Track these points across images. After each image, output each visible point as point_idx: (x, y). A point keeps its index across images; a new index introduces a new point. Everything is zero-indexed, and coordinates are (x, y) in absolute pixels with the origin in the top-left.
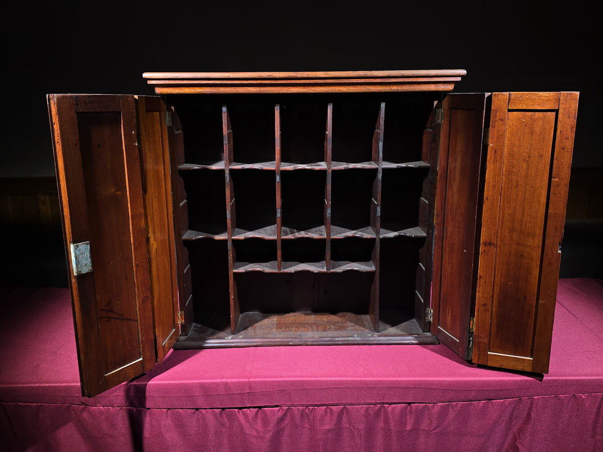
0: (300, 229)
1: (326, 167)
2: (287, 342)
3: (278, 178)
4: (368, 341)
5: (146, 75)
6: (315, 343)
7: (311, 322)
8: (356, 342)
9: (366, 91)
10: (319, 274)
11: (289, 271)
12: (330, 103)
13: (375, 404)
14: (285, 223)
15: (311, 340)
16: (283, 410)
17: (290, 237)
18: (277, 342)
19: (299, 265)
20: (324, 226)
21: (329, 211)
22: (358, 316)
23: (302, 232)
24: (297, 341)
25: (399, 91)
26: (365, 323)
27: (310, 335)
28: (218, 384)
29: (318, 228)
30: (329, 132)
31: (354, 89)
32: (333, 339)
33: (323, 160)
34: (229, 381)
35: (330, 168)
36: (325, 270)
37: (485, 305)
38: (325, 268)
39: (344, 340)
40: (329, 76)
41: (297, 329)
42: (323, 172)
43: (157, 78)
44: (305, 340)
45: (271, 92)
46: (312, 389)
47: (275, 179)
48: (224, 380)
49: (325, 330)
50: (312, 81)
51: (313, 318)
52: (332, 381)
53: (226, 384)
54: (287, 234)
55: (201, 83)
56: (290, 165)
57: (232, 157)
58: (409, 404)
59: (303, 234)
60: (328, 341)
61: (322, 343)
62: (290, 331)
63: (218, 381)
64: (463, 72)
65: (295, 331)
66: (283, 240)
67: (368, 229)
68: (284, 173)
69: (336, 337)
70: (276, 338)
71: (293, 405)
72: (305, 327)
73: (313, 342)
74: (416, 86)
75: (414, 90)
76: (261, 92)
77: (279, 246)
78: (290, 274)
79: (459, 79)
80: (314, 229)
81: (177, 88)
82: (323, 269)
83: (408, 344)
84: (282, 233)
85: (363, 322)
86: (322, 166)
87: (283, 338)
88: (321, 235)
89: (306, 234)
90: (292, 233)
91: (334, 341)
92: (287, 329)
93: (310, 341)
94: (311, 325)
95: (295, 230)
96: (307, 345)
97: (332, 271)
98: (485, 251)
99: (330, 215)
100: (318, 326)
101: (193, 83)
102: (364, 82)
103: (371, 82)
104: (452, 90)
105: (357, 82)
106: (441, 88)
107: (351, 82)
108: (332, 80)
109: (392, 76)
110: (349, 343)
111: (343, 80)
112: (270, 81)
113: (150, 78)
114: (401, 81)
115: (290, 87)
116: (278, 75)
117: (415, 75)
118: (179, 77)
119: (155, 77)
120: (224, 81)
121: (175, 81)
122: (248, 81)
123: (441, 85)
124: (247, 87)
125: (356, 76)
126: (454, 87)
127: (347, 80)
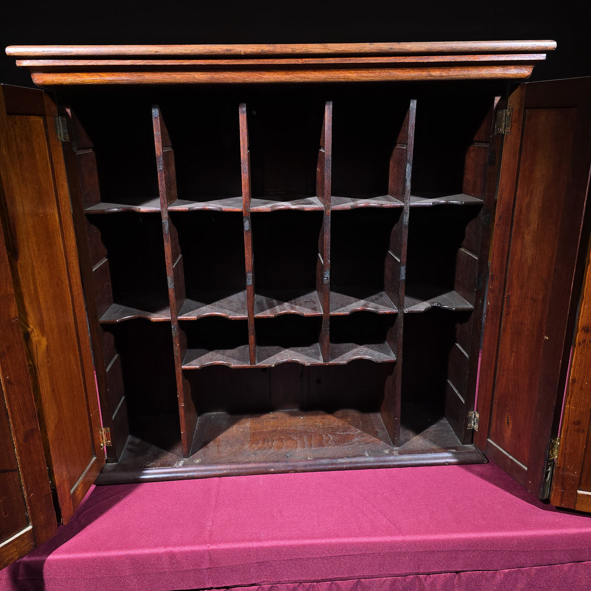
0: (282, 299)
1: (322, 206)
2: (266, 468)
3: (247, 225)
4: (385, 461)
5: (11, 50)
6: (308, 468)
7: (300, 428)
8: (368, 464)
9: (389, 79)
10: (314, 368)
11: (268, 365)
12: (329, 100)
13: (406, 575)
14: (259, 288)
15: (302, 463)
16: (263, 589)
17: (268, 314)
18: (251, 468)
19: (282, 352)
20: (316, 292)
21: (327, 275)
22: (366, 415)
23: (286, 304)
24: (281, 466)
25: (444, 78)
26: (378, 430)
27: (301, 454)
28: (159, 557)
29: (309, 295)
30: (327, 150)
31: (370, 75)
32: (335, 461)
33: (313, 194)
34: (176, 549)
35: (329, 207)
36: (321, 361)
37: (578, 423)
38: (321, 357)
39: (351, 463)
40: (329, 51)
41: (280, 444)
42: (317, 215)
43: (31, 54)
44: (293, 464)
45: (231, 81)
46: (308, 559)
47: (243, 227)
48: (169, 549)
49: (321, 444)
50: (300, 61)
51: (301, 422)
53: (172, 556)
54: (262, 310)
55: (110, 64)
56: (265, 204)
57: (174, 191)
58: (457, 572)
59: (286, 308)
60: (327, 464)
61: (318, 467)
62: (271, 448)
63: (161, 550)
64: (552, 44)
65: (279, 447)
66: (258, 321)
67: (381, 296)
68: (257, 217)
69: (339, 458)
70: (250, 462)
71: (279, 582)
72: (291, 439)
73: (305, 466)
74: (470, 69)
75: (467, 77)
76: (214, 81)
77: (251, 328)
78: (270, 368)
79: (543, 57)
80: (302, 299)
81: (71, 75)
82: (319, 359)
83: (444, 464)
84: (256, 308)
85: (374, 428)
86: (315, 204)
87: (260, 462)
88: (315, 309)
89: (292, 309)
90: (271, 306)
91: (336, 464)
92: (266, 445)
93: (300, 465)
94: (301, 434)
95: (275, 301)
96: (296, 471)
97: (331, 362)
98: (584, 341)
99: (329, 280)
100: (310, 438)
101: (95, 64)
102: (387, 62)
103: (399, 61)
104: (528, 76)
105: (376, 62)
106: (512, 72)
107: (366, 62)
108: (334, 59)
109: (435, 50)
110: (357, 467)
111: (352, 58)
112: (229, 61)
113: (19, 54)
114: (448, 61)
115: (263, 73)
116: (243, 50)
117: (473, 50)
118: (70, 52)
119: (28, 54)
120: (151, 61)
121: (64, 61)
122: (192, 61)
123: (512, 67)
124: (190, 72)
125: (375, 51)
126: (533, 71)
127: (359, 59)
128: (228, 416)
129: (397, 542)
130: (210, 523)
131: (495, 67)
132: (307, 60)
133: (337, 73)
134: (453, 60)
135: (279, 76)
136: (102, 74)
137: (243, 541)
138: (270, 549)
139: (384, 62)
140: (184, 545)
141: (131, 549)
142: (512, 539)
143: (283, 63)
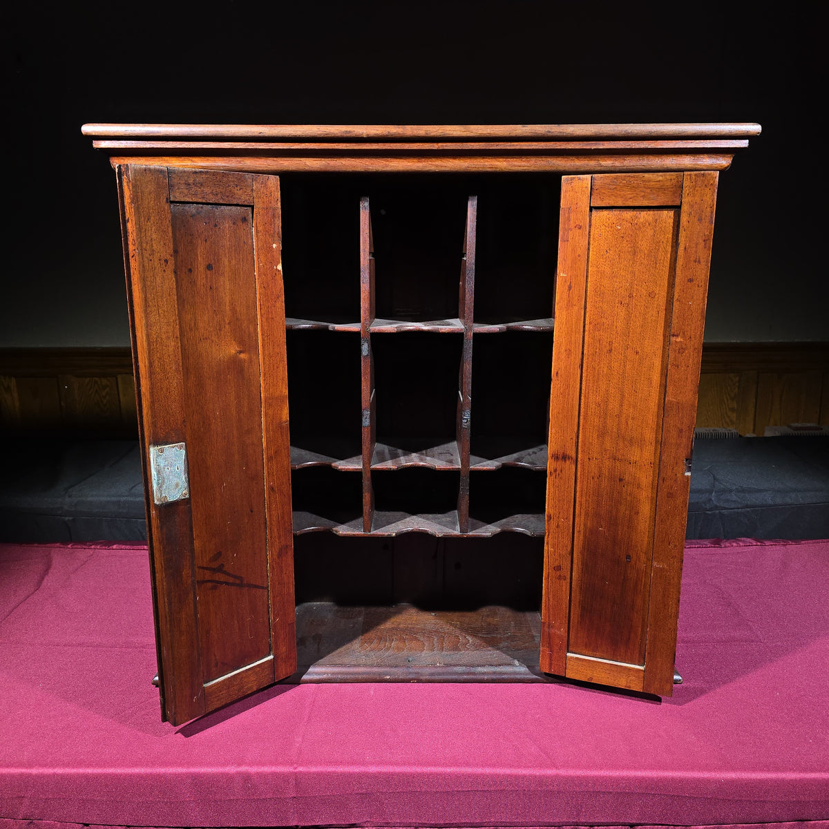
0: (409, 449)
1: (463, 327)
2: (380, 674)
3: (365, 349)
5: (88, 129)
6: (437, 677)
7: (429, 627)
8: (518, 677)
9: (548, 169)
10: (447, 539)
11: (386, 534)
12: (473, 195)
14: (380, 434)
15: (428, 671)
17: (389, 465)
18: (359, 674)
19: (408, 519)
20: (456, 442)
21: (467, 416)
22: (521, 615)
23: (414, 455)
24: (399, 672)
25: (617, 169)
26: (534, 634)
27: (428, 658)
28: (229, 778)
29: (446, 445)
30: (470, 257)
31: (523, 164)
32: (473, 670)
33: (456, 316)
34: (253, 770)
35: (471, 328)
36: (457, 532)
38: (458, 527)
39: (494, 673)
40: (472, 135)
41: (401, 645)
42: (457, 337)
43: (112, 134)
44: (417, 670)
45: (350, 169)
46: (427, 793)
47: (360, 351)
48: (243, 769)
49: (456, 648)
50: (435, 146)
51: (432, 619)
52: (469, 776)
53: (247, 777)
54: (382, 460)
55: (205, 146)
56: (391, 324)
59: (414, 460)
60: (464, 673)
61: (450, 677)
62: (388, 649)
63: (231, 769)
64: (755, 128)
65: (398, 649)
66: (375, 473)
67: (541, 450)
68: (377, 338)
69: (478, 666)
70: (359, 666)
72: (416, 639)
73: (432, 674)
74: (651, 158)
75: (647, 168)
76: (329, 169)
77: (366, 483)
78: (389, 538)
79: (744, 144)
80: (436, 450)
81: (157, 159)
82: (454, 529)
84: (374, 458)
85: (530, 631)
86: (456, 325)
87: (372, 666)
88: (451, 462)
89: (422, 460)
90: (394, 456)
91: (474, 674)
92: (382, 646)
93: (426, 672)
94: (429, 634)
95: (400, 451)
96: (419, 681)
97: (470, 534)
99: (469, 423)
100: (441, 639)
101: (186, 147)
102: (545, 148)
103: (559, 147)
104: (726, 168)
105: (530, 148)
106: (705, 163)
107: (518, 147)
108: (477, 144)
109: (605, 134)
110: (503, 679)
111: (500, 143)
112: (348, 145)
113: (97, 134)
114: (623, 147)
115: (389, 159)
116: (365, 132)
117: (653, 134)
118: (158, 132)
119: (107, 134)
120: (253, 144)
121: (149, 142)
122: (303, 144)
123: (706, 156)
124: (301, 158)
125: (530, 135)
126: (732, 161)
127: (509, 144)
128: (336, 608)
129: (547, 777)
130: (300, 739)
131: (683, 156)
132: (444, 144)
133: (482, 161)
134: (628, 147)
135: (409, 164)
136: (194, 159)
137: (342, 763)
138: (375, 776)
139: (541, 148)
140: (264, 765)
141: (194, 765)
142: (708, 781)
143: (415, 148)
